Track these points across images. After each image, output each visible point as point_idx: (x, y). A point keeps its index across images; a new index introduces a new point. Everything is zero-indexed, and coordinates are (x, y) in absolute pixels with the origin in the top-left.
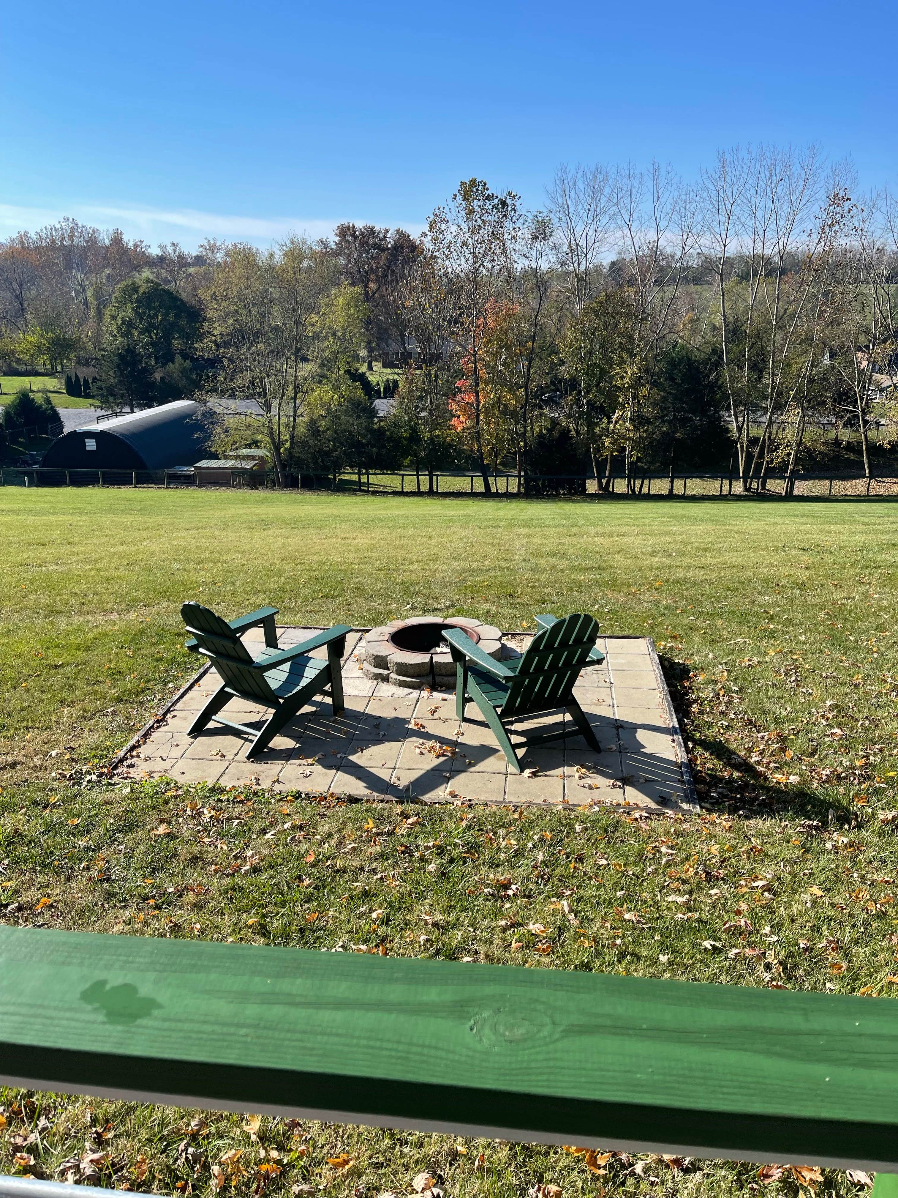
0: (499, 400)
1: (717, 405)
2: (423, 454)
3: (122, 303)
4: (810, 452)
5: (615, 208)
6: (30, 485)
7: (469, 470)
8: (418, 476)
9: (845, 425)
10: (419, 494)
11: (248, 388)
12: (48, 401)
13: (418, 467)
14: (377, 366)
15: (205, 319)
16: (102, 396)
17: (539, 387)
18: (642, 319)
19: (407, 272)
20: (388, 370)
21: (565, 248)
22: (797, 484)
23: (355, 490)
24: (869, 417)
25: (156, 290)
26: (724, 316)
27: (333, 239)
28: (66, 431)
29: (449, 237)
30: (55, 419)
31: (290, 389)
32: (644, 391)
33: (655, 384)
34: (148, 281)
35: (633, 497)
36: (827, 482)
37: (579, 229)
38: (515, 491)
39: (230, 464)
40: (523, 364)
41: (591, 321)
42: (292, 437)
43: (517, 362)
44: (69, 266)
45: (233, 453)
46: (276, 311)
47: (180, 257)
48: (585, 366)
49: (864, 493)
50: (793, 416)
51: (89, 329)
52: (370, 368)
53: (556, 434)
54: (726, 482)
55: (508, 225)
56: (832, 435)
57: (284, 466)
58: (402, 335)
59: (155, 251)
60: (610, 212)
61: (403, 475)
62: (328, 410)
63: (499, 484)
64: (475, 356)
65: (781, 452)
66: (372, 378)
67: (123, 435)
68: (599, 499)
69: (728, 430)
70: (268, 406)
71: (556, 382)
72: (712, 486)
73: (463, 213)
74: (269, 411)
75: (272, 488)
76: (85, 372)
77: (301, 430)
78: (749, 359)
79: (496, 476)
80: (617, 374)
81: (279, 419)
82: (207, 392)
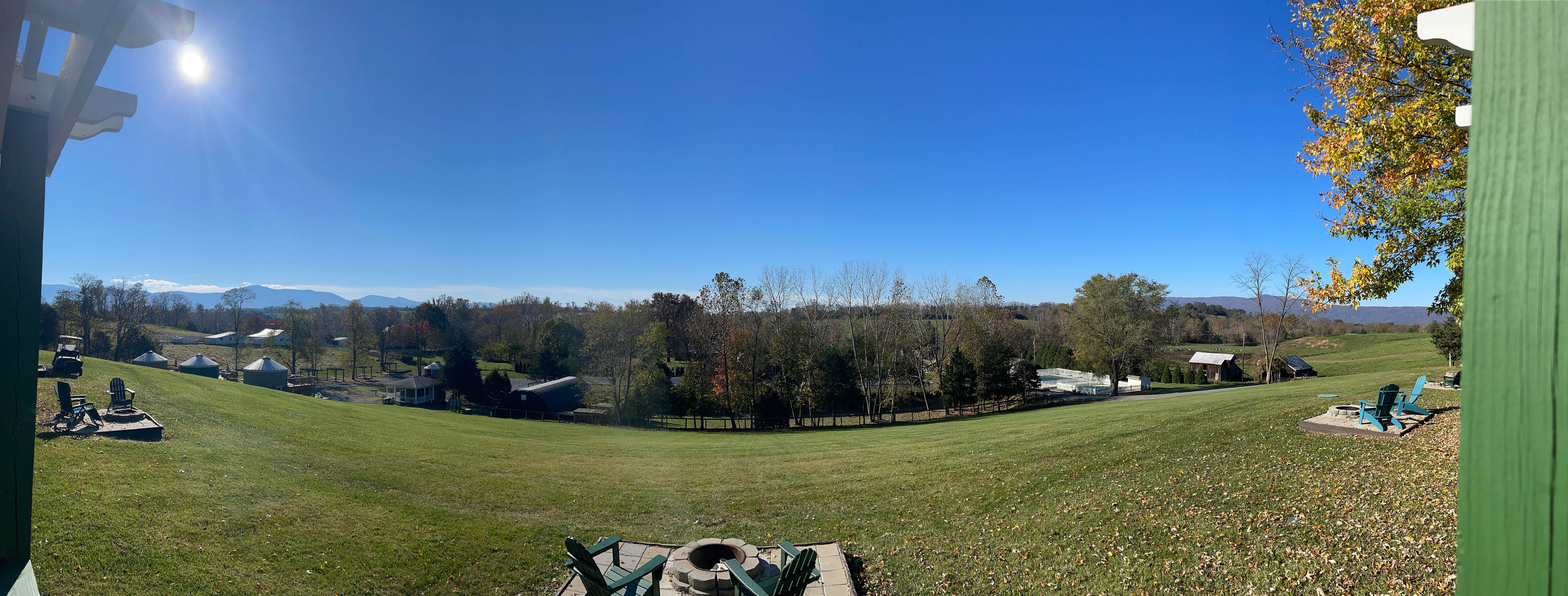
0: (738, 378)
1: (854, 378)
2: (698, 407)
3: (546, 330)
4: (901, 398)
5: (793, 285)
6: (493, 416)
7: (723, 416)
8: (695, 419)
9: (914, 385)
10: (695, 430)
11: (604, 372)
12: (506, 375)
13: (695, 414)
14: (672, 360)
15: (585, 338)
16: (532, 373)
17: (760, 370)
18: (812, 337)
19: (689, 315)
20: (678, 362)
21: (769, 303)
22: (897, 415)
23: (659, 427)
24: (925, 380)
25: (563, 323)
26: (853, 335)
27: (651, 300)
28: (513, 389)
29: (711, 299)
30: (508, 384)
31: (626, 372)
32: (816, 372)
33: (821, 368)
34: (559, 319)
35: (816, 428)
36: (910, 413)
37: (776, 295)
38: (749, 427)
39: (592, 411)
40: (751, 359)
41: (785, 337)
42: (626, 397)
43: (748, 358)
44: (523, 313)
45: (594, 405)
46: (621, 334)
47: (575, 308)
48: (784, 360)
49: (928, 418)
50: (891, 381)
51: (529, 341)
52: (669, 360)
53: (770, 395)
54: (862, 417)
55: (740, 293)
56: (909, 389)
57: (621, 413)
58: (686, 345)
59: (564, 306)
60: (791, 287)
61: (686, 419)
62: (646, 384)
63: (740, 424)
64: (725, 356)
65: (887, 400)
66: (670, 366)
67: (540, 394)
68: (797, 430)
69: (860, 391)
70: (614, 381)
71: (768, 367)
72: (855, 420)
73: (718, 288)
74: (614, 383)
75: (614, 425)
76: (525, 361)
77: (632, 394)
78: (867, 355)
79: (739, 419)
80: (801, 363)
81: (620, 388)
82: (584, 373)
